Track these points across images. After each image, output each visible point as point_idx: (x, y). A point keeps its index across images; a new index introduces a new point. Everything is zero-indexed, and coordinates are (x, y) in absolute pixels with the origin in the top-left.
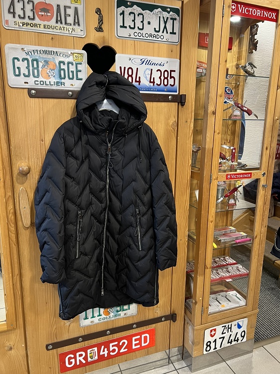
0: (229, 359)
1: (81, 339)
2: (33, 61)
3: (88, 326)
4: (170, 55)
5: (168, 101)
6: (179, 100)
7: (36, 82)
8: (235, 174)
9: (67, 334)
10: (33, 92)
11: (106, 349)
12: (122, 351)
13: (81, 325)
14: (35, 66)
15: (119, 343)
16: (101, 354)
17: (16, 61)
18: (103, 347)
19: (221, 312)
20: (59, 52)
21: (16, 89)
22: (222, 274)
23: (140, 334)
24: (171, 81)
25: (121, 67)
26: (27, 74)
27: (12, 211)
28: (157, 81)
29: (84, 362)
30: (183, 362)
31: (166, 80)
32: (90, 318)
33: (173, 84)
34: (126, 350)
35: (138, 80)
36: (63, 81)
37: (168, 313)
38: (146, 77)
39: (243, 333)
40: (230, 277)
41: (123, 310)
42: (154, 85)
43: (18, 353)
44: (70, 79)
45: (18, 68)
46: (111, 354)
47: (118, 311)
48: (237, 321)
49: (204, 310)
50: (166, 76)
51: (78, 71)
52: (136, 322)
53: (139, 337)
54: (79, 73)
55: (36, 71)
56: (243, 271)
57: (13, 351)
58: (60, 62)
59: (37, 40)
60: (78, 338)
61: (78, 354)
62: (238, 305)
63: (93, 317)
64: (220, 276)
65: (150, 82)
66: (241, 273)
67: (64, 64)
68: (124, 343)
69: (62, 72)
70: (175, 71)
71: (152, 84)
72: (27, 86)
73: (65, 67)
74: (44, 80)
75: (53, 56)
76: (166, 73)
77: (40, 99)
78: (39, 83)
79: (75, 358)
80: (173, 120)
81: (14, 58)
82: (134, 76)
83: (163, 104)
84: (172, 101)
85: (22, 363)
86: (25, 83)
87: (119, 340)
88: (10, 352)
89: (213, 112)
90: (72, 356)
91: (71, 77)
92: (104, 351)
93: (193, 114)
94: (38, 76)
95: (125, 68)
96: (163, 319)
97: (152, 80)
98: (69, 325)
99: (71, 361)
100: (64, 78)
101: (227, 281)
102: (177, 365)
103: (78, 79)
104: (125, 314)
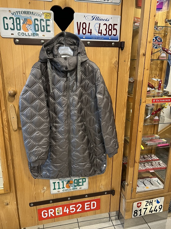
0: (150, 222)
1: (51, 201)
2: (16, 19)
3: (56, 194)
4: (114, 12)
5: (111, 46)
6: (120, 46)
7: (19, 34)
8: (158, 99)
9: (43, 197)
10: (17, 40)
11: (67, 209)
12: (78, 210)
13: (52, 193)
14: (18, 22)
15: (76, 206)
16: (64, 211)
17: (5, 19)
18: (65, 207)
19: (145, 191)
20: (34, 12)
21: (6, 39)
22: (148, 166)
23: (90, 201)
24: (114, 32)
25: (77, 23)
26: (13, 28)
27: (6, 119)
28: (104, 32)
29: (54, 215)
30: (119, 221)
31: (110, 32)
32: (57, 189)
33: (115, 34)
34: (81, 210)
35: (90, 31)
36: (37, 32)
37: (109, 189)
38: (96, 30)
39: (161, 206)
40: (153, 169)
41: (79, 186)
42: (101, 35)
43: (12, 207)
44: (42, 31)
45: (7, 24)
46: (71, 212)
47: (75, 186)
48: (157, 198)
49: (133, 190)
50: (110, 28)
51: (47, 25)
52: (87, 193)
53: (89, 203)
54: (48, 27)
55: (18, 26)
56: (163, 165)
57: (9, 206)
58: (35, 19)
59: (19, 4)
60: (50, 200)
61: (49, 210)
62: (157, 188)
63: (59, 188)
64: (146, 168)
65: (99, 33)
66: (161, 167)
67: (38, 21)
68: (79, 206)
69: (37, 26)
70: (117, 25)
71: (100, 34)
72: (13, 36)
73: (38, 23)
74: (24, 32)
75: (30, 15)
76: (110, 26)
77: (22, 46)
78: (21, 34)
79: (48, 212)
80: (115, 60)
81: (4, 18)
82: (87, 29)
83: (108, 48)
84: (115, 46)
85: (15, 213)
86: (12, 34)
87: (76, 204)
88: (7, 206)
89: (144, 54)
90: (46, 211)
91: (43, 29)
92: (66, 210)
93: (130, 55)
94: (20, 30)
95: (80, 23)
96: (105, 193)
97: (100, 32)
98: (44, 193)
99: (45, 214)
100: (38, 31)
101: (151, 171)
102: (115, 223)
103: (47, 31)
104: (80, 188)
